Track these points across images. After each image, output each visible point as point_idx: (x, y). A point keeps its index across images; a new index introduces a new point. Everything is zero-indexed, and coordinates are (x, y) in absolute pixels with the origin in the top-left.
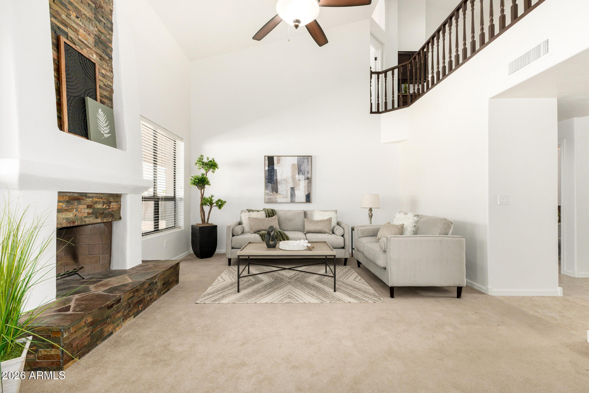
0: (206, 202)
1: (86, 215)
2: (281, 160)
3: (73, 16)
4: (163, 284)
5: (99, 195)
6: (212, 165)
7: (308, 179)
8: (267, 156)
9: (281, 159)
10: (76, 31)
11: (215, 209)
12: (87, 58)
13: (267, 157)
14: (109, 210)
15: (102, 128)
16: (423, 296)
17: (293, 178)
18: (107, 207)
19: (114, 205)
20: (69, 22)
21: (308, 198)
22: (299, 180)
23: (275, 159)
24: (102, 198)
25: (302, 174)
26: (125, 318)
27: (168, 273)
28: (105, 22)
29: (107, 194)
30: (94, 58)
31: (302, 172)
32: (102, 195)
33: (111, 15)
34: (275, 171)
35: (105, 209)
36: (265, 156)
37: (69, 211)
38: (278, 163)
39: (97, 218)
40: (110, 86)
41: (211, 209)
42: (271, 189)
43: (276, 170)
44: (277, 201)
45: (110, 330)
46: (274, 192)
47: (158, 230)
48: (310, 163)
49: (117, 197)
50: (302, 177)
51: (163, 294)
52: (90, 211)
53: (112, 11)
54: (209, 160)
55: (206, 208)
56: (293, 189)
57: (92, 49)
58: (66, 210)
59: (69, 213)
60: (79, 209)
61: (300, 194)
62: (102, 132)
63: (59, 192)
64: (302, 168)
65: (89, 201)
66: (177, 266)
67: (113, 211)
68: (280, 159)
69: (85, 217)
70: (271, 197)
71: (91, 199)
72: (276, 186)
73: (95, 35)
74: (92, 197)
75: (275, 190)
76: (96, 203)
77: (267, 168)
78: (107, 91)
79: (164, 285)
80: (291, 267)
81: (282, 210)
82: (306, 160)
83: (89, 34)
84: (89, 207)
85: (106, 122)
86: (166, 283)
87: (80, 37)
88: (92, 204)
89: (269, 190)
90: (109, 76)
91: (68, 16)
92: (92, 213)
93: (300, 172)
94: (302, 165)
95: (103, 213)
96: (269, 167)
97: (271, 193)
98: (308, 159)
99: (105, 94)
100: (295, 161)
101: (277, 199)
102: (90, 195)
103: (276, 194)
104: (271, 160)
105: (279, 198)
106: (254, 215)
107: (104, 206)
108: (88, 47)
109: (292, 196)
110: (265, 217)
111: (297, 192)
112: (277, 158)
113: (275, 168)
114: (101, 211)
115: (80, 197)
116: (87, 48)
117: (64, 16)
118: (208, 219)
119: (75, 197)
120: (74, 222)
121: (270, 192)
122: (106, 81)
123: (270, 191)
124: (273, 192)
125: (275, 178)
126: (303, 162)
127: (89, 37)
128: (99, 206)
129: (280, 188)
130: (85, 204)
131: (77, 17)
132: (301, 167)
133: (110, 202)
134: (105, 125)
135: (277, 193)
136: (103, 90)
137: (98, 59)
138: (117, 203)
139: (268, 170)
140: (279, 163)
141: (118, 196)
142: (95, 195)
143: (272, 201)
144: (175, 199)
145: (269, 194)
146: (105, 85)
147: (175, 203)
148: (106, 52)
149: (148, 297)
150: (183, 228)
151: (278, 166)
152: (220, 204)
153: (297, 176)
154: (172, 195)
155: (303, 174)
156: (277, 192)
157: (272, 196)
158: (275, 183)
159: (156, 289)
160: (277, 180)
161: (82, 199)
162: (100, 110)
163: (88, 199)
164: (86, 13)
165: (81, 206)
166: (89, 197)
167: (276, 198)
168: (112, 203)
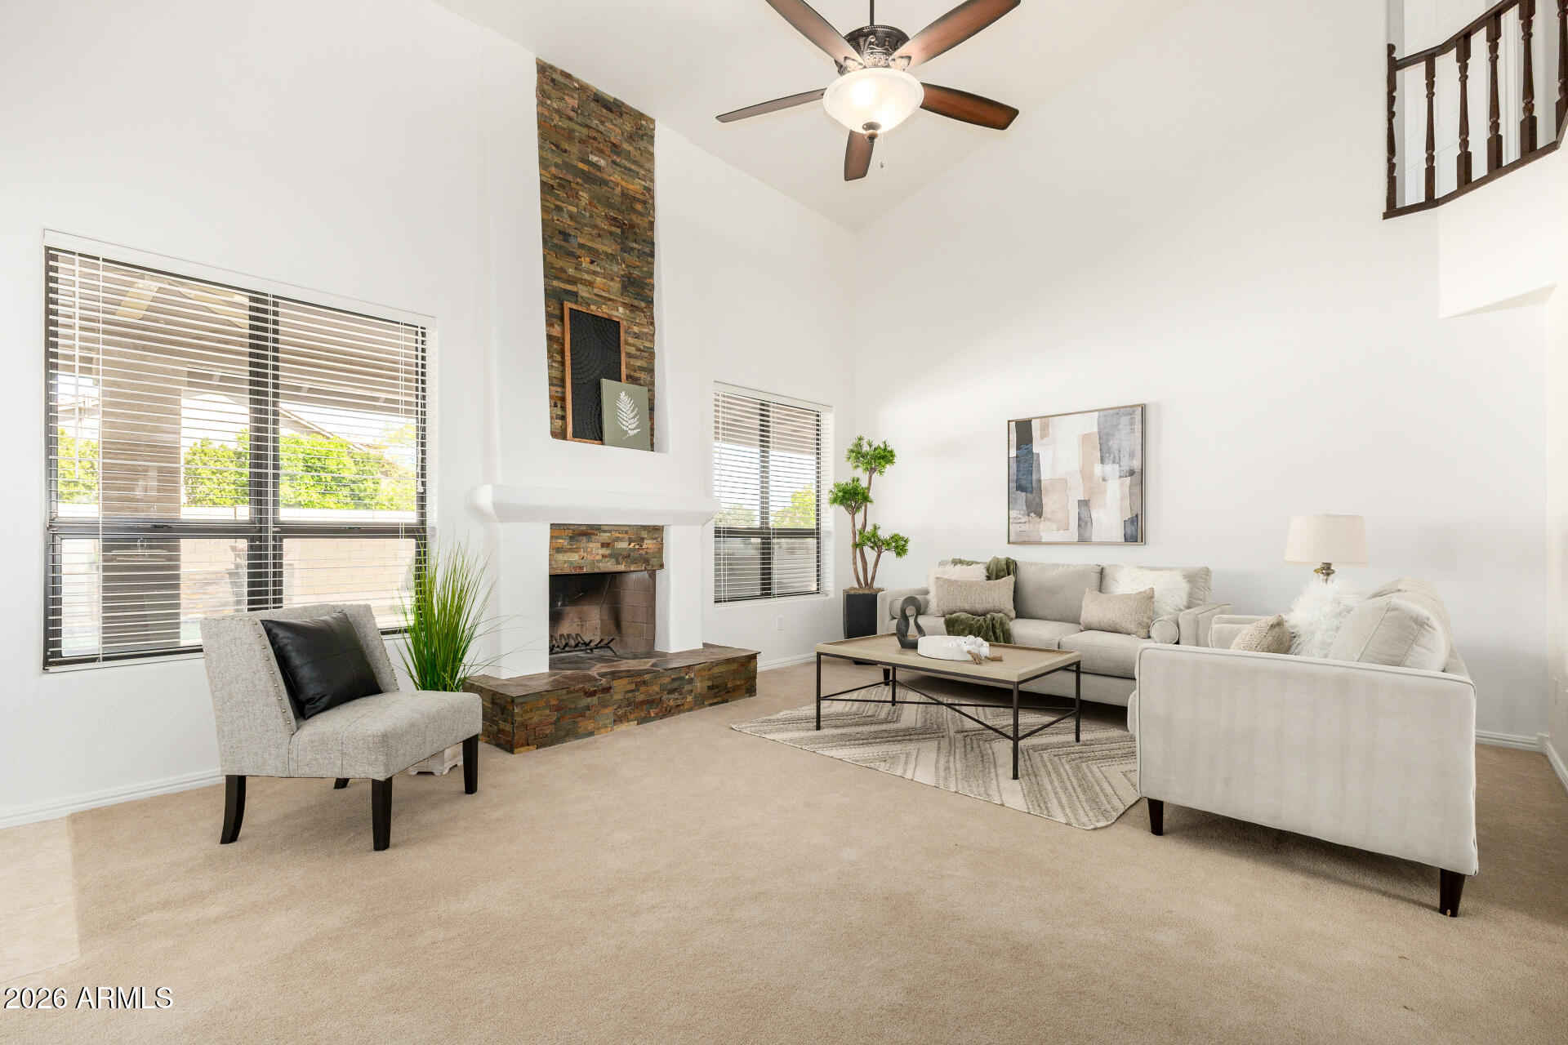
0: (867, 541)
1: (599, 557)
2: (1050, 428)
3: (585, 263)
4: (710, 688)
5: (621, 528)
6: (882, 457)
7: (1132, 473)
8: (1013, 421)
9: (1050, 425)
10: (590, 284)
11: (888, 556)
12: (606, 319)
13: (1013, 424)
14: (641, 552)
15: (624, 423)
16: (1292, 867)
17: (1086, 475)
18: (637, 547)
19: (649, 544)
20: (578, 276)
21: (1135, 532)
22: (1104, 480)
23: (1036, 425)
24: (626, 533)
25: (1114, 462)
26: (619, 720)
27: (722, 669)
28: (640, 248)
29: (636, 526)
30: (619, 313)
31: (1112, 456)
32: (627, 529)
33: (652, 229)
34: (1035, 457)
35: (633, 550)
36: (1009, 421)
37: (573, 552)
38: (1042, 437)
39: (618, 563)
40: (649, 348)
41: (879, 556)
42: (1025, 508)
43: (1038, 454)
44: (1041, 538)
45: (590, 728)
46: (1032, 514)
47: (770, 594)
48: (1138, 427)
49: (656, 531)
50: (1111, 470)
51: (711, 705)
52: (607, 552)
53: (652, 223)
54: (873, 448)
55: (870, 554)
56: (1084, 504)
57: (616, 301)
58: (571, 550)
59: (573, 554)
60: (589, 549)
61: (1109, 518)
62: (625, 428)
63: (552, 525)
64: (1114, 444)
65: (604, 537)
66: (749, 662)
67: (647, 553)
68: (1048, 426)
69: (600, 561)
70: (1026, 527)
71: (609, 534)
72: (1037, 499)
73: (623, 276)
74: (610, 531)
75: (1036, 509)
76: (618, 539)
77: (1013, 453)
78: (641, 358)
79: (713, 689)
80: (957, 702)
81: (1036, 564)
82: (1125, 420)
83: (612, 279)
84: (604, 545)
85: (633, 411)
86: (717, 687)
87: (596, 291)
88: (609, 542)
89: (1020, 510)
90: (647, 333)
91: (578, 268)
92: (610, 556)
93: (1107, 455)
94: (1113, 435)
95: (628, 556)
96: (1018, 448)
97: (1025, 519)
98: (1131, 414)
99: (639, 364)
100: (1091, 424)
101: (1041, 533)
102: (605, 528)
103: (1037, 519)
104: (1023, 431)
105: (1047, 530)
106: (956, 573)
107: (632, 545)
108: (610, 300)
109: (1083, 524)
110: (985, 578)
111: (1096, 514)
112: (1041, 424)
113: (1034, 452)
114: (626, 554)
115: (591, 531)
116: (609, 303)
117: (571, 271)
118: (873, 578)
119: (582, 531)
120: (581, 568)
121: (1023, 515)
122: (642, 343)
123: (1022, 512)
124: (1028, 515)
125: (1035, 477)
126: (1117, 425)
127: (612, 284)
128: (623, 545)
129: (1049, 502)
130: (598, 542)
131: (592, 262)
132: (1109, 440)
133: (643, 539)
134: (632, 415)
135: (1040, 518)
136: (637, 358)
137: (628, 312)
138: (655, 541)
139: (1017, 457)
140: (1046, 436)
141: (658, 529)
142: (614, 528)
143: (1027, 540)
144: (818, 533)
145: (1019, 521)
146: (639, 350)
147: (818, 543)
148: (642, 295)
149: (670, 700)
150: (832, 596)
151: (1042, 445)
152: (899, 546)
153: (1098, 469)
154: (812, 525)
155: (1117, 461)
156: (1040, 514)
157: (1027, 524)
158: (1035, 492)
159: (691, 691)
160: (1039, 481)
161: (594, 534)
162: (623, 394)
163: (603, 534)
164: (606, 249)
165: (591, 545)
166: (605, 531)
167: (1038, 532)
168: (646, 541)
